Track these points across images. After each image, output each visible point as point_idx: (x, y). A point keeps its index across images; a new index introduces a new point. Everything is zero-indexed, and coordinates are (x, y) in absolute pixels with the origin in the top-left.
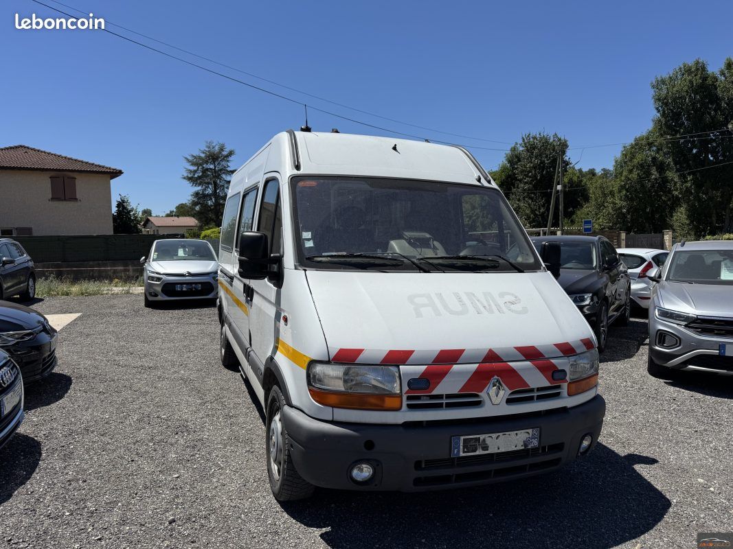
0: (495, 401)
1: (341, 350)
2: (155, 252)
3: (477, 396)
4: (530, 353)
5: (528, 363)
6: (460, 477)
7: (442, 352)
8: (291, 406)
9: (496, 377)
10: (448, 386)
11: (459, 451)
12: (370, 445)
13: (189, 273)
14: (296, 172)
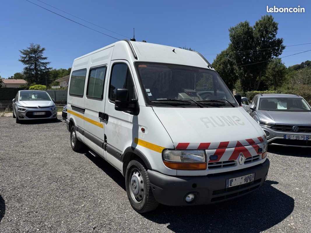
0: (241, 163)
1: (179, 144)
2: (20, 96)
3: (233, 161)
4: (251, 142)
5: (251, 146)
6: (228, 196)
7: (221, 143)
8: (151, 169)
9: (241, 153)
10: (224, 158)
11: (228, 185)
12: (194, 186)
13: (39, 106)
14: (136, 60)
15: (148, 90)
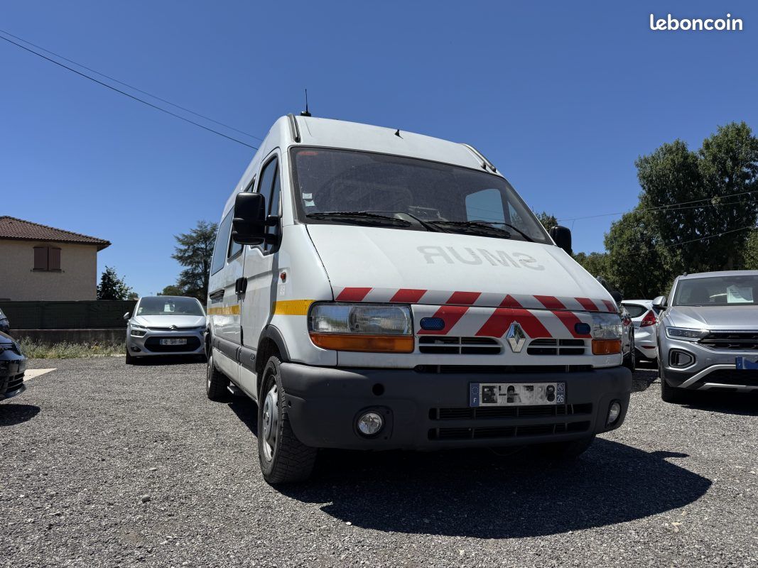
0: (515, 350)
1: (346, 289)
2: (140, 306)
3: (495, 342)
4: (550, 303)
5: (549, 312)
6: (481, 433)
7: (456, 293)
8: (289, 361)
9: (515, 322)
10: (462, 329)
11: (478, 400)
12: (378, 389)
13: (175, 327)
14: (295, 143)
15: (305, 196)
